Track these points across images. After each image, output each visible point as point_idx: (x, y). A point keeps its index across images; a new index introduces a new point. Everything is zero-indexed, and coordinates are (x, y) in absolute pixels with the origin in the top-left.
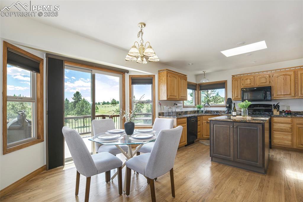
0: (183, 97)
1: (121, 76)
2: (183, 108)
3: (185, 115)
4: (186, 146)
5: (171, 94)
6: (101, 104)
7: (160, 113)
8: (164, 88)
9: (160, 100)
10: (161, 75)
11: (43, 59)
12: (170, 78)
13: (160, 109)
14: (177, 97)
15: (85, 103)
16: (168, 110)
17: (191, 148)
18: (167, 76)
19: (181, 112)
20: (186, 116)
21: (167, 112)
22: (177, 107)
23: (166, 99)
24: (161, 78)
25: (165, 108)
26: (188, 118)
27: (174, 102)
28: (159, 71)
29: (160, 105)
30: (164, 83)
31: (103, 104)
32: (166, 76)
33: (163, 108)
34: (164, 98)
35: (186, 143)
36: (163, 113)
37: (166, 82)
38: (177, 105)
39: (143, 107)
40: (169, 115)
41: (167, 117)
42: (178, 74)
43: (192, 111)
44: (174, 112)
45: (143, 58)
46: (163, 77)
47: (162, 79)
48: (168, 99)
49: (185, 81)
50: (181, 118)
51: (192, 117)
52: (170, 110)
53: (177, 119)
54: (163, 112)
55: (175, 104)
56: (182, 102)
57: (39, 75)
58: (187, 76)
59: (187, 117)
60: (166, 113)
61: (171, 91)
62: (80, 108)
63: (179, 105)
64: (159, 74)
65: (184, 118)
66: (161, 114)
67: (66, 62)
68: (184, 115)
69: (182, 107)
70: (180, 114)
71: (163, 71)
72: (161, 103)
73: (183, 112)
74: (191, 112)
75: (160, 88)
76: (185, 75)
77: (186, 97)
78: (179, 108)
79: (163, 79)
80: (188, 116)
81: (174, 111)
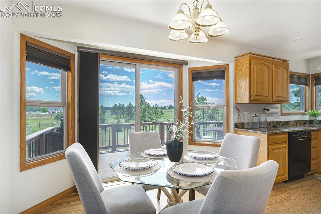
0: (280, 98)
1: (177, 70)
2: (281, 115)
3: (286, 128)
4: (285, 182)
5: (257, 92)
6: (167, 108)
7: (237, 124)
8: (244, 84)
9: (237, 103)
10: (239, 64)
11: (75, 55)
12: (255, 67)
13: (238, 117)
14: (270, 98)
15: (147, 107)
16: (252, 119)
17: (297, 188)
18: (250, 63)
19: (277, 122)
20: (287, 130)
21: (250, 121)
22: (269, 115)
23: (248, 102)
24: (239, 68)
25: (246, 115)
26: (291, 135)
27: (263, 106)
28: (236, 57)
29: (237, 111)
30: (245, 76)
31: (169, 108)
32: (248, 63)
33: (244, 115)
34: (246, 99)
35: (286, 177)
36: (243, 124)
37: (248, 73)
38: (268, 110)
39: (218, 113)
40: (253, 127)
41: (250, 131)
42: (270, 60)
43: (298, 121)
44: (264, 122)
45: (198, 31)
46: (243, 66)
47: (241, 69)
48: (252, 102)
49: (284, 70)
50: (276, 134)
51: (298, 132)
52: (255, 120)
53: (269, 135)
54: (243, 121)
55: (264, 109)
56: (279, 106)
57: (70, 74)
58: (288, 62)
59: (289, 133)
60: (248, 123)
61: (257, 89)
62: (142, 113)
63: (272, 110)
64: (236, 63)
65: (283, 133)
66: (239, 126)
67: (102, 57)
68: (282, 127)
69: (280, 113)
70: (274, 127)
71: (243, 57)
72: (239, 107)
73: (280, 122)
74: (296, 123)
75: (238, 84)
76: (286, 61)
77: (287, 97)
78: (273, 116)
79: (244, 69)
80: (292, 129)
81: (263, 120)
